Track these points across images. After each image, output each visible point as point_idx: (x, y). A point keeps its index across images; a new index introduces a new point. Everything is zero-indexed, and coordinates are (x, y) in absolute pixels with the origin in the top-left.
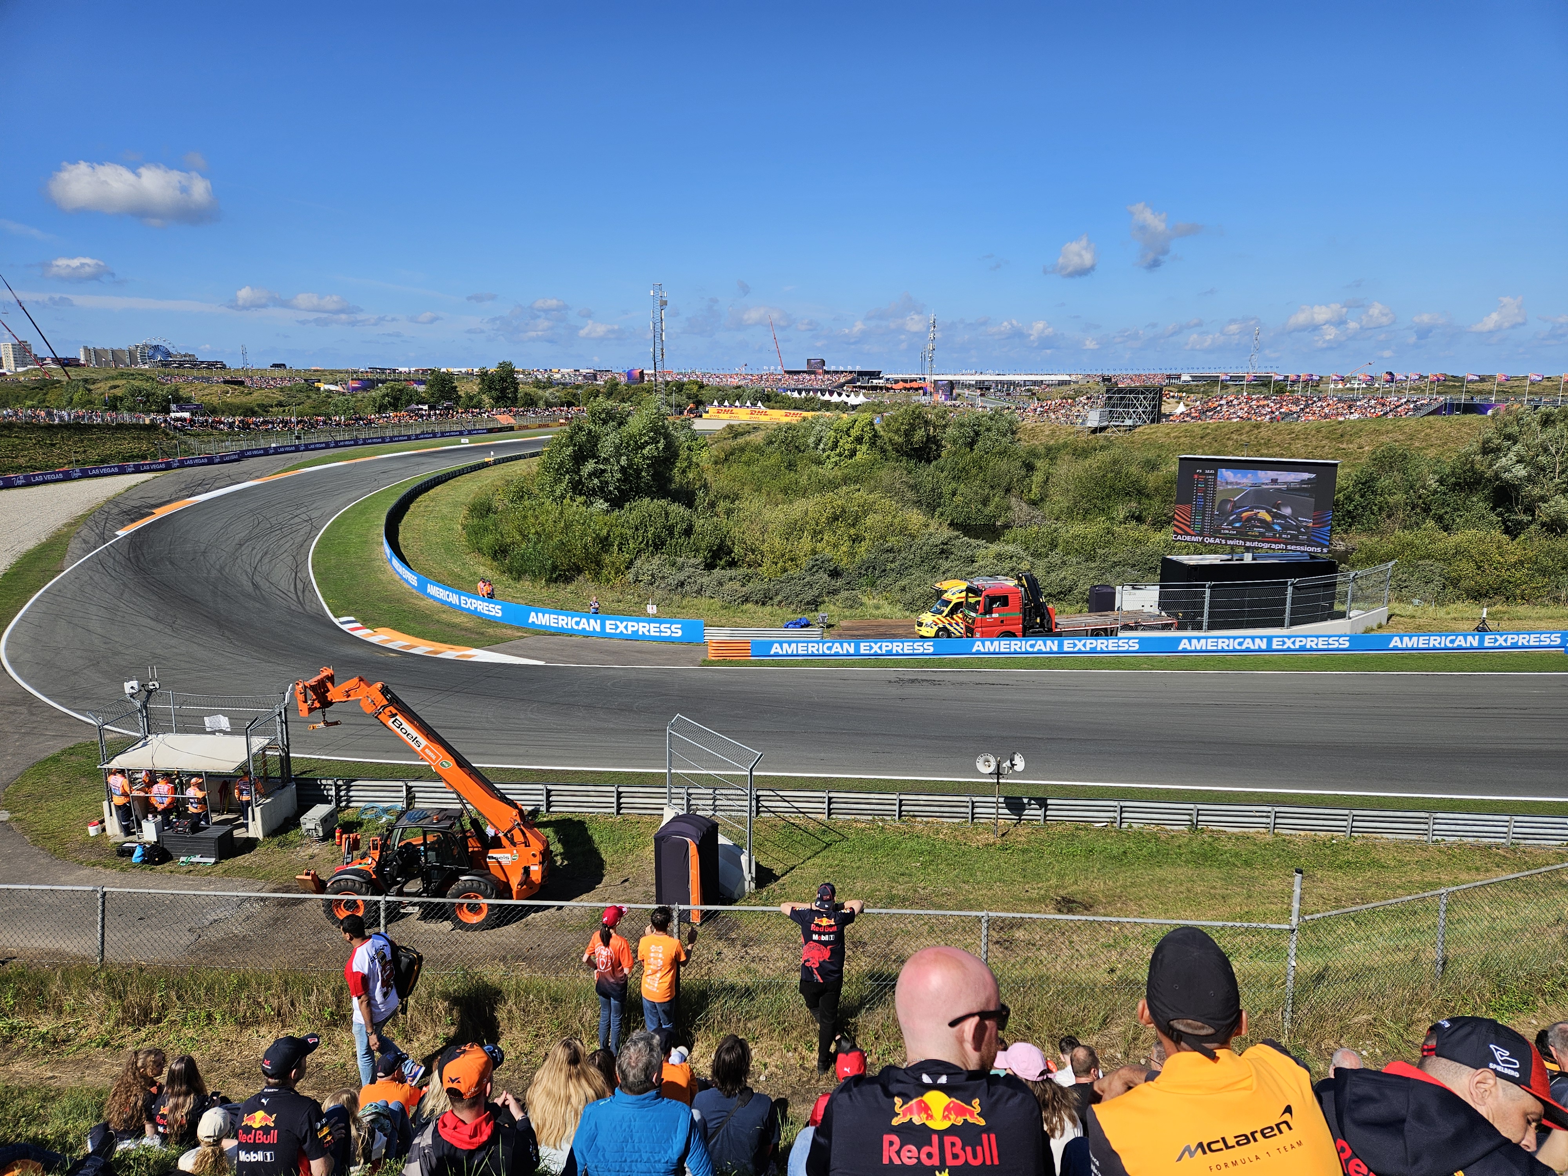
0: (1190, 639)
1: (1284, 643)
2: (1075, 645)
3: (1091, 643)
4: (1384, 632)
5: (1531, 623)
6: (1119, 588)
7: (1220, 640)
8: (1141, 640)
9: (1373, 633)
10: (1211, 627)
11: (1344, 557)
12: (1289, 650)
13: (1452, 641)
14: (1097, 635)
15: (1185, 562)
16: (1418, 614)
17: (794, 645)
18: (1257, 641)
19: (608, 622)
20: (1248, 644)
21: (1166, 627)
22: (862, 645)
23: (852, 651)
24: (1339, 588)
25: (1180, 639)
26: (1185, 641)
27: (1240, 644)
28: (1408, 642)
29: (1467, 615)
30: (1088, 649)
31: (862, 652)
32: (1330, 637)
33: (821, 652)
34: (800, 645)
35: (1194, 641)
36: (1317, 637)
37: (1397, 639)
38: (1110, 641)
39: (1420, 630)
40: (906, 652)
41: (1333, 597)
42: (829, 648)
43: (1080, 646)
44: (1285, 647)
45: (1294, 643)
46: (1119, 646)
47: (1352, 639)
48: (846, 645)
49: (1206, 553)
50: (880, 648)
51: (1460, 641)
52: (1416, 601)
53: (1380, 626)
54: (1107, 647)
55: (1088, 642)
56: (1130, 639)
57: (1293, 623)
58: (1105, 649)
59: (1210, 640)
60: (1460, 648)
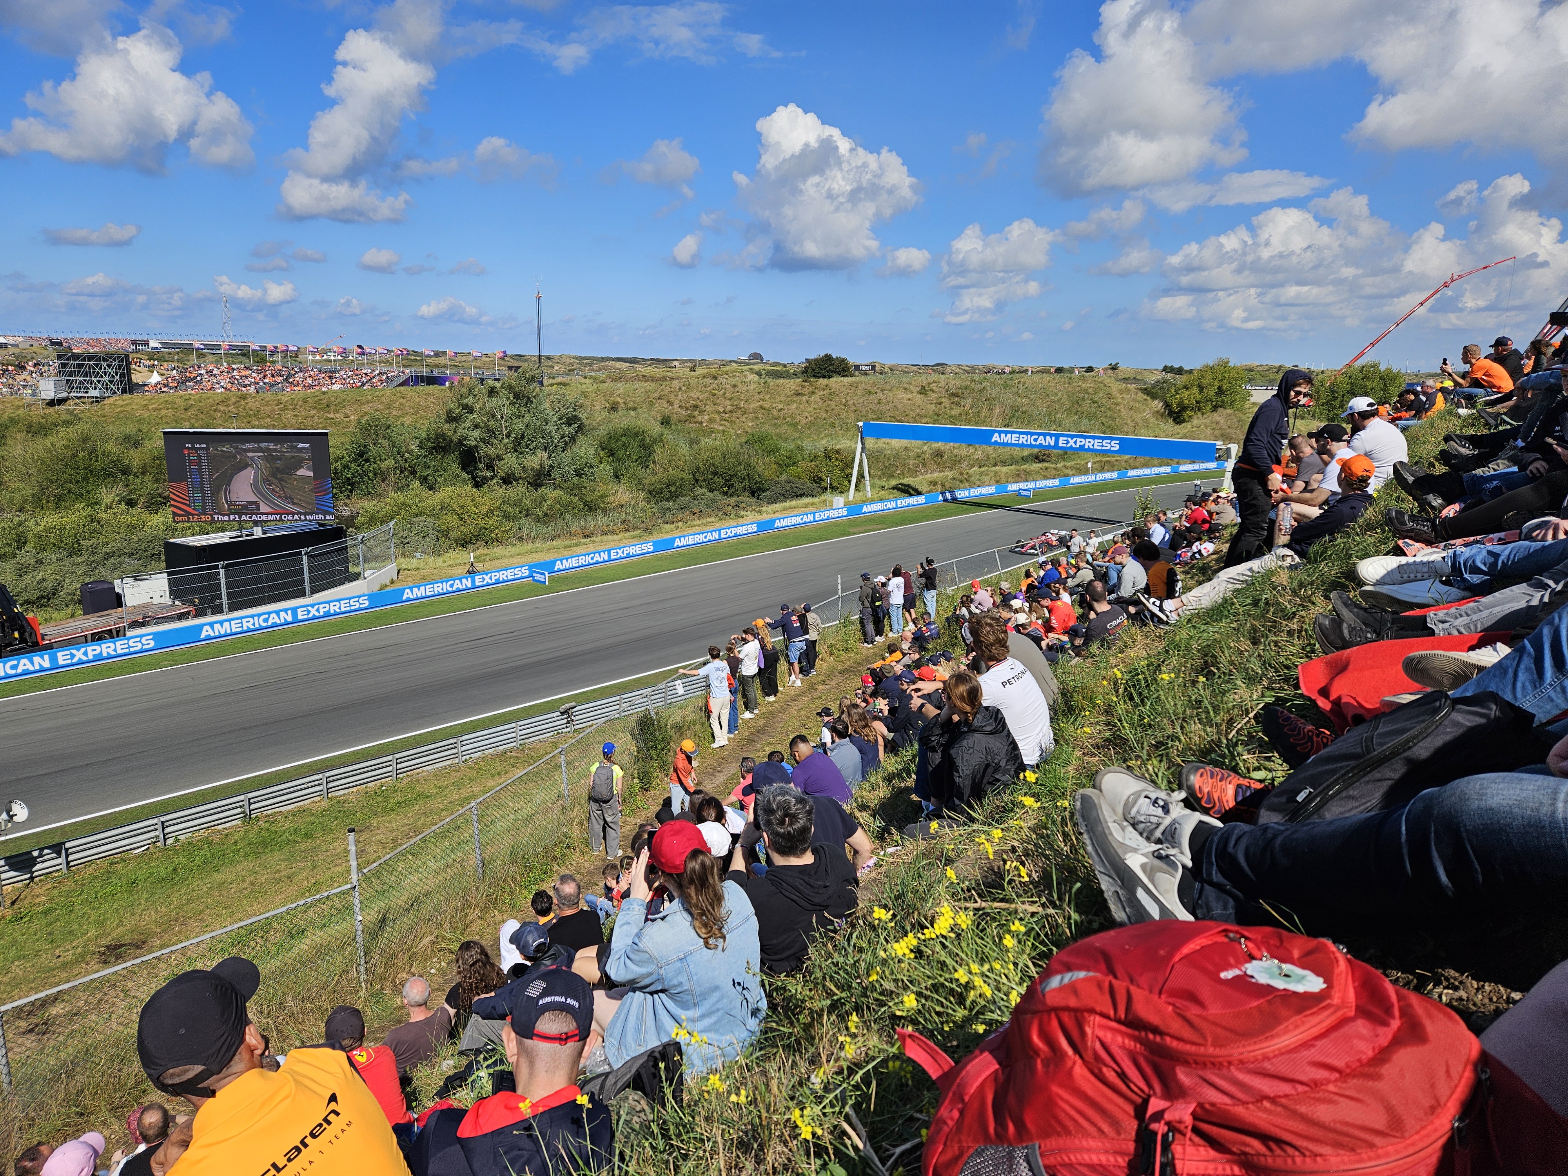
0: (211, 625)
1: (309, 612)
2: (73, 656)
3: (93, 650)
4: (397, 586)
5: (506, 560)
6: (117, 582)
7: (244, 620)
8: (156, 636)
9: (387, 589)
10: (232, 609)
11: (350, 521)
12: (315, 618)
13: (452, 586)
14: (100, 639)
15: (191, 544)
16: (421, 566)
18: (282, 614)
20: (274, 619)
21: (181, 617)
24: (351, 552)
25: (200, 627)
26: (207, 627)
27: (266, 620)
28: (418, 592)
29: (458, 561)
30: (91, 657)
32: (350, 599)
35: (217, 626)
36: (339, 601)
37: (408, 591)
38: (118, 643)
39: (425, 580)
41: (346, 561)
43: (79, 655)
44: (310, 615)
45: (318, 610)
46: (129, 647)
47: (371, 597)
49: (213, 532)
51: (457, 585)
52: (418, 555)
53: (392, 582)
54: (115, 650)
55: (89, 649)
56: (141, 636)
57: (313, 592)
58: (113, 653)
59: (233, 622)
60: (458, 590)
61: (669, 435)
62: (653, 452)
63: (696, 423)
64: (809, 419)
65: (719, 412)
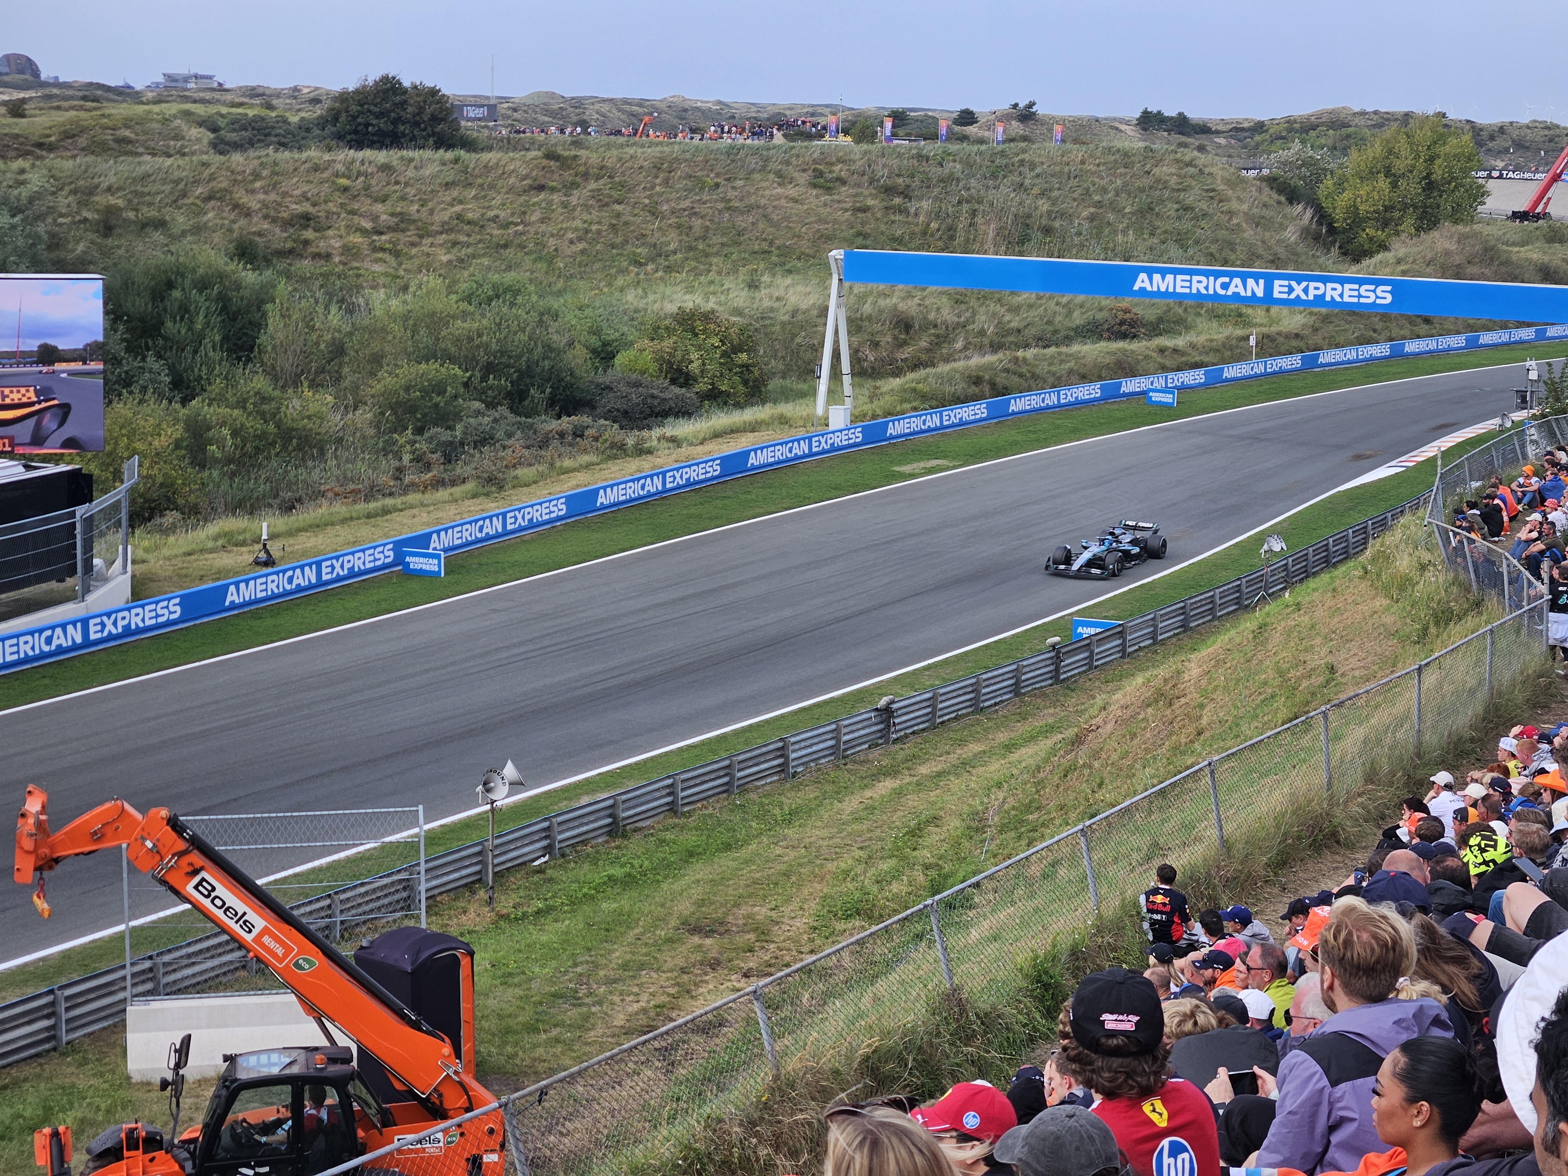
12: (111, 638)
18: (70, 630)
27: (48, 640)
37: (232, 588)
44: (105, 633)
45: (115, 624)
61: (283, 288)
62: (259, 325)
63: (316, 256)
64: (581, 246)
65: (364, 232)
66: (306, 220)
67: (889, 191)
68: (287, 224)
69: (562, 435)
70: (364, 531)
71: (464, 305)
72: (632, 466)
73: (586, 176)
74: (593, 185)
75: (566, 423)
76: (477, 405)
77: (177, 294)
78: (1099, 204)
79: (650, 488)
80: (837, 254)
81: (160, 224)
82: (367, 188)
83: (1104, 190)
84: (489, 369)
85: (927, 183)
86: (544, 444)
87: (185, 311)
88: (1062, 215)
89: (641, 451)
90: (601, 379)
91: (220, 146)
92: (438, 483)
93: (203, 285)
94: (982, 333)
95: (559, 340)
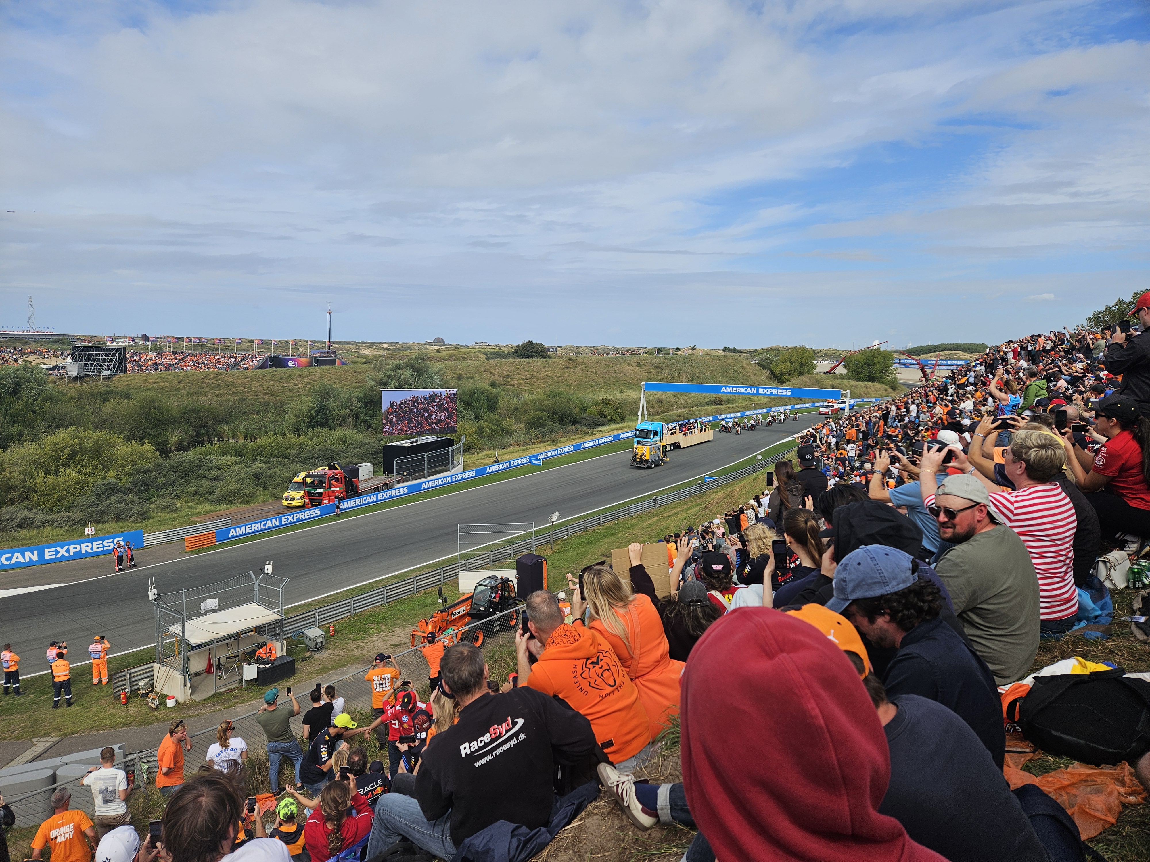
0: (425, 482)
1: (456, 478)
2: (383, 496)
7: (435, 481)
8: (409, 487)
10: (428, 476)
12: (458, 480)
15: (403, 445)
17: (243, 528)
18: (447, 478)
19: (46, 551)
20: (445, 481)
22: (283, 518)
23: (277, 524)
25: (422, 483)
30: (388, 497)
31: (283, 523)
33: (260, 529)
34: (247, 527)
35: (427, 483)
38: (396, 490)
40: (307, 517)
42: (265, 525)
43: (385, 496)
45: (459, 477)
46: (400, 492)
48: (274, 521)
50: (293, 518)
54: (396, 494)
55: (387, 493)
56: (403, 487)
59: (431, 482)
61: (503, 393)
62: (497, 403)
63: (511, 385)
64: (577, 382)
65: (523, 379)
66: (508, 376)
67: (657, 367)
68: (503, 377)
69: (573, 430)
70: (522, 454)
71: (548, 397)
72: (591, 438)
73: (579, 364)
74: (581, 367)
75: (573, 427)
76: (551, 422)
77: (476, 395)
78: (712, 370)
79: (595, 443)
80: (643, 383)
81: (472, 378)
82: (524, 368)
83: (714, 367)
84: (554, 413)
85: (667, 365)
86: (568, 433)
87: (478, 399)
88: (702, 373)
89: (593, 434)
90: (582, 416)
91: (488, 359)
92: (541, 442)
93: (482, 393)
94: (681, 404)
95: (572, 406)
